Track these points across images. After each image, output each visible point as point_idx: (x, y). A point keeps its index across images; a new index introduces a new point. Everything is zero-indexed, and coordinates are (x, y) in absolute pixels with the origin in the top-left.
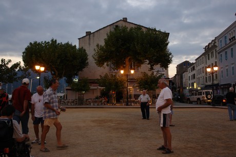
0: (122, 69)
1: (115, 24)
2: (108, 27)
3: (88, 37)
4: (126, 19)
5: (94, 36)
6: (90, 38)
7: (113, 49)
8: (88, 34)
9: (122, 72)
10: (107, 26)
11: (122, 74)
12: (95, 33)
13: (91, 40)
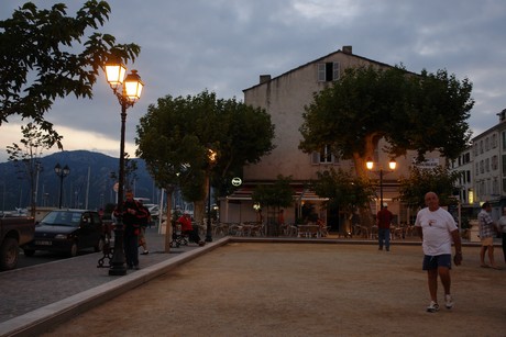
0: (370, 160)
1: (325, 60)
2: (310, 67)
3: (265, 86)
4: (350, 48)
5: (278, 86)
6: (269, 90)
7: (352, 116)
8: (265, 79)
9: (370, 165)
11: (370, 171)
12: (282, 80)
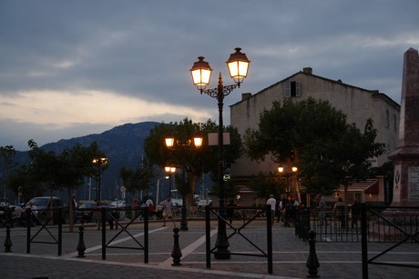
1: (290, 80)
3: (245, 102)
5: (255, 101)
6: (248, 105)
8: (247, 97)
9: (281, 170)
10: (278, 83)
11: (281, 173)
12: (258, 96)
13: (251, 108)
